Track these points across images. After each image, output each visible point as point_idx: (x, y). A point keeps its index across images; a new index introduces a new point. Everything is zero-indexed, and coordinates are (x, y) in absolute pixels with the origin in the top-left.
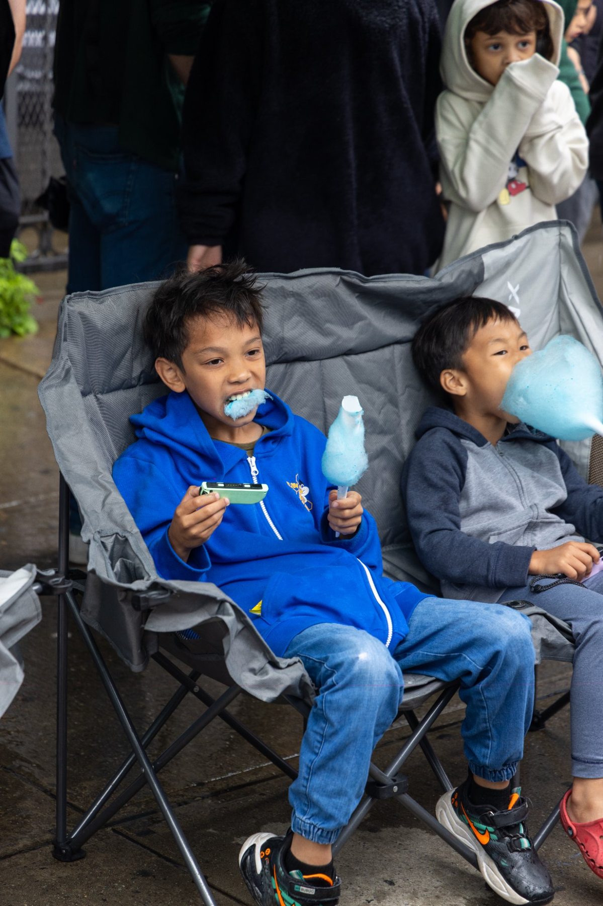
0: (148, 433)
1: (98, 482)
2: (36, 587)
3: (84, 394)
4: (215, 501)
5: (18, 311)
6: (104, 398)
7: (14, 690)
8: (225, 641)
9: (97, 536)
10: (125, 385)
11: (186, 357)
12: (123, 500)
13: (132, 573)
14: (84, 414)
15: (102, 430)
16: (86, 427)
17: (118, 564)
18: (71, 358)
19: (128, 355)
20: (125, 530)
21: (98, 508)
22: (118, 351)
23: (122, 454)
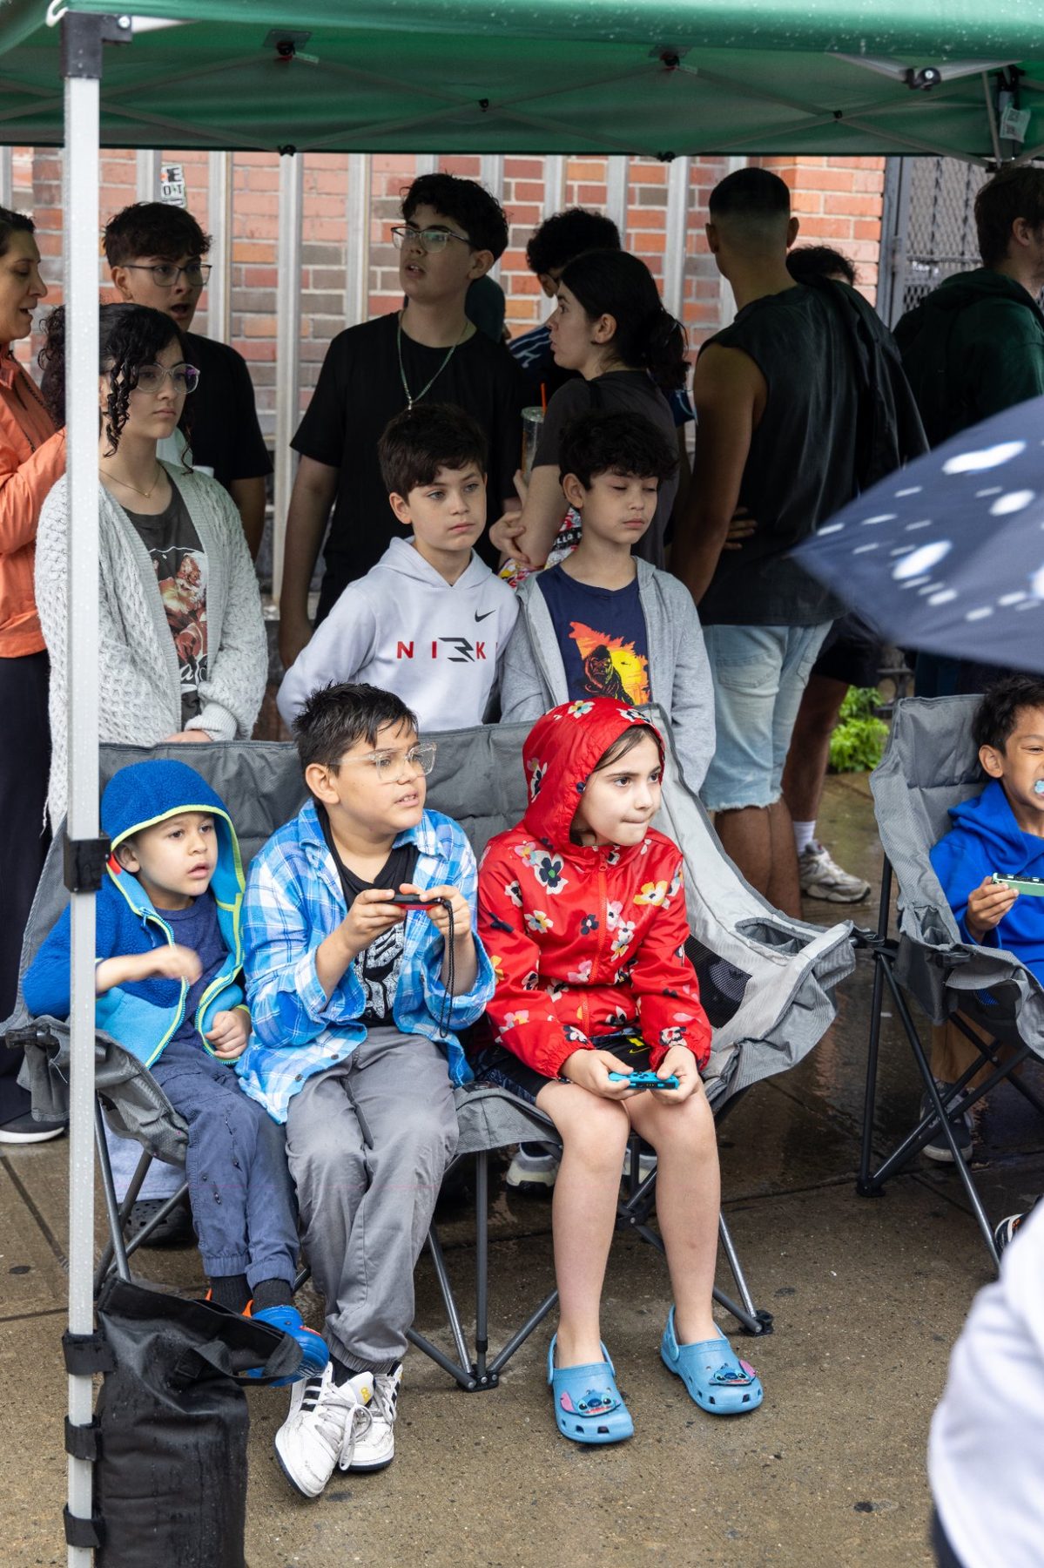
0: (963, 821)
1: (916, 861)
2: (853, 940)
3: (910, 786)
4: (1003, 890)
5: (872, 749)
6: (929, 792)
7: (826, 1025)
8: (1017, 1003)
9: (912, 906)
10: (947, 782)
11: (1010, 742)
12: (936, 878)
13: (939, 938)
14: (908, 803)
15: (924, 819)
16: (909, 813)
17: (928, 932)
18: (900, 753)
19: (953, 756)
20: (937, 904)
21: (914, 883)
22: (943, 751)
23: (940, 840)
